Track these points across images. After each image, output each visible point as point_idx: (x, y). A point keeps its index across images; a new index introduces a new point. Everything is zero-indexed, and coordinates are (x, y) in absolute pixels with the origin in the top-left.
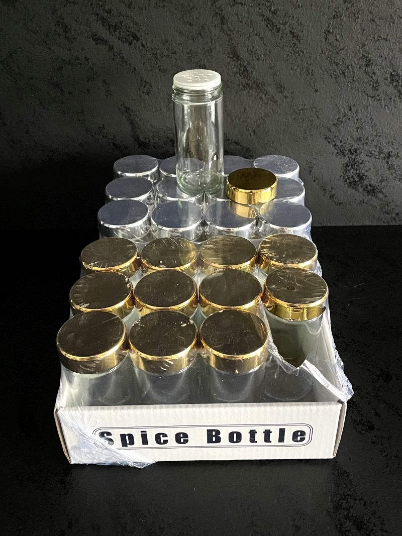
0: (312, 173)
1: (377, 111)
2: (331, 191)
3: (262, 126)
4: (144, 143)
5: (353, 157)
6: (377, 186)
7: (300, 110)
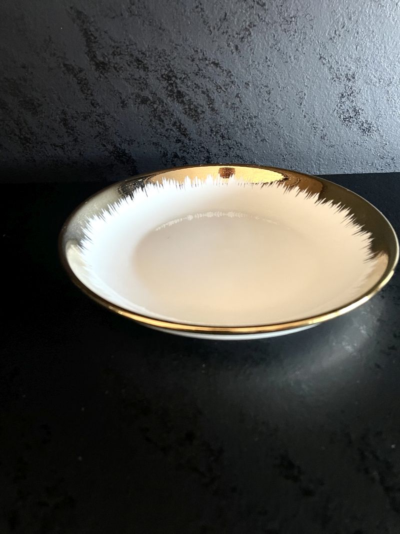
0: (302, 106)
1: (380, 22)
2: (322, 131)
3: (246, 40)
4: (103, 63)
5: (350, 84)
6: (373, 122)
7: (292, 18)
